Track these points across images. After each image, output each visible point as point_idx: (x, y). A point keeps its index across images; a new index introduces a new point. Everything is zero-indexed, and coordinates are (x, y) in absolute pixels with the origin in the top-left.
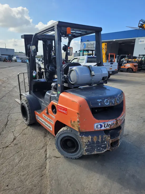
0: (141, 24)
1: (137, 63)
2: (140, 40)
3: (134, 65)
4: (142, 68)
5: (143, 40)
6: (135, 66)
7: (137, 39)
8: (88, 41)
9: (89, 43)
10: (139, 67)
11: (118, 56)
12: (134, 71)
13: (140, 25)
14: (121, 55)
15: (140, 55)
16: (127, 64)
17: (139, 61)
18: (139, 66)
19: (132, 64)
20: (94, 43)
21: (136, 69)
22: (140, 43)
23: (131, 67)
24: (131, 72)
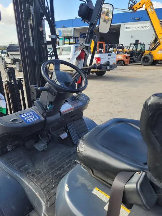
0: (131, 5)
1: (128, 54)
2: (125, 26)
3: (125, 56)
4: (133, 60)
5: (129, 26)
6: (127, 57)
7: (122, 25)
8: (64, 27)
9: (66, 30)
10: (130, 59)
11: (106, 45)
12: (126, 63)
13: (129, 7)
14: (110, 44)
15: (131, 44)
16: (118, 55)
17: (130, 51)
18: (131, 57)
19: (123, 55)
20: (71, 30)
21: (128, 61)
22: (126, 30)
23: (123, 59)
24: (123, 65)
